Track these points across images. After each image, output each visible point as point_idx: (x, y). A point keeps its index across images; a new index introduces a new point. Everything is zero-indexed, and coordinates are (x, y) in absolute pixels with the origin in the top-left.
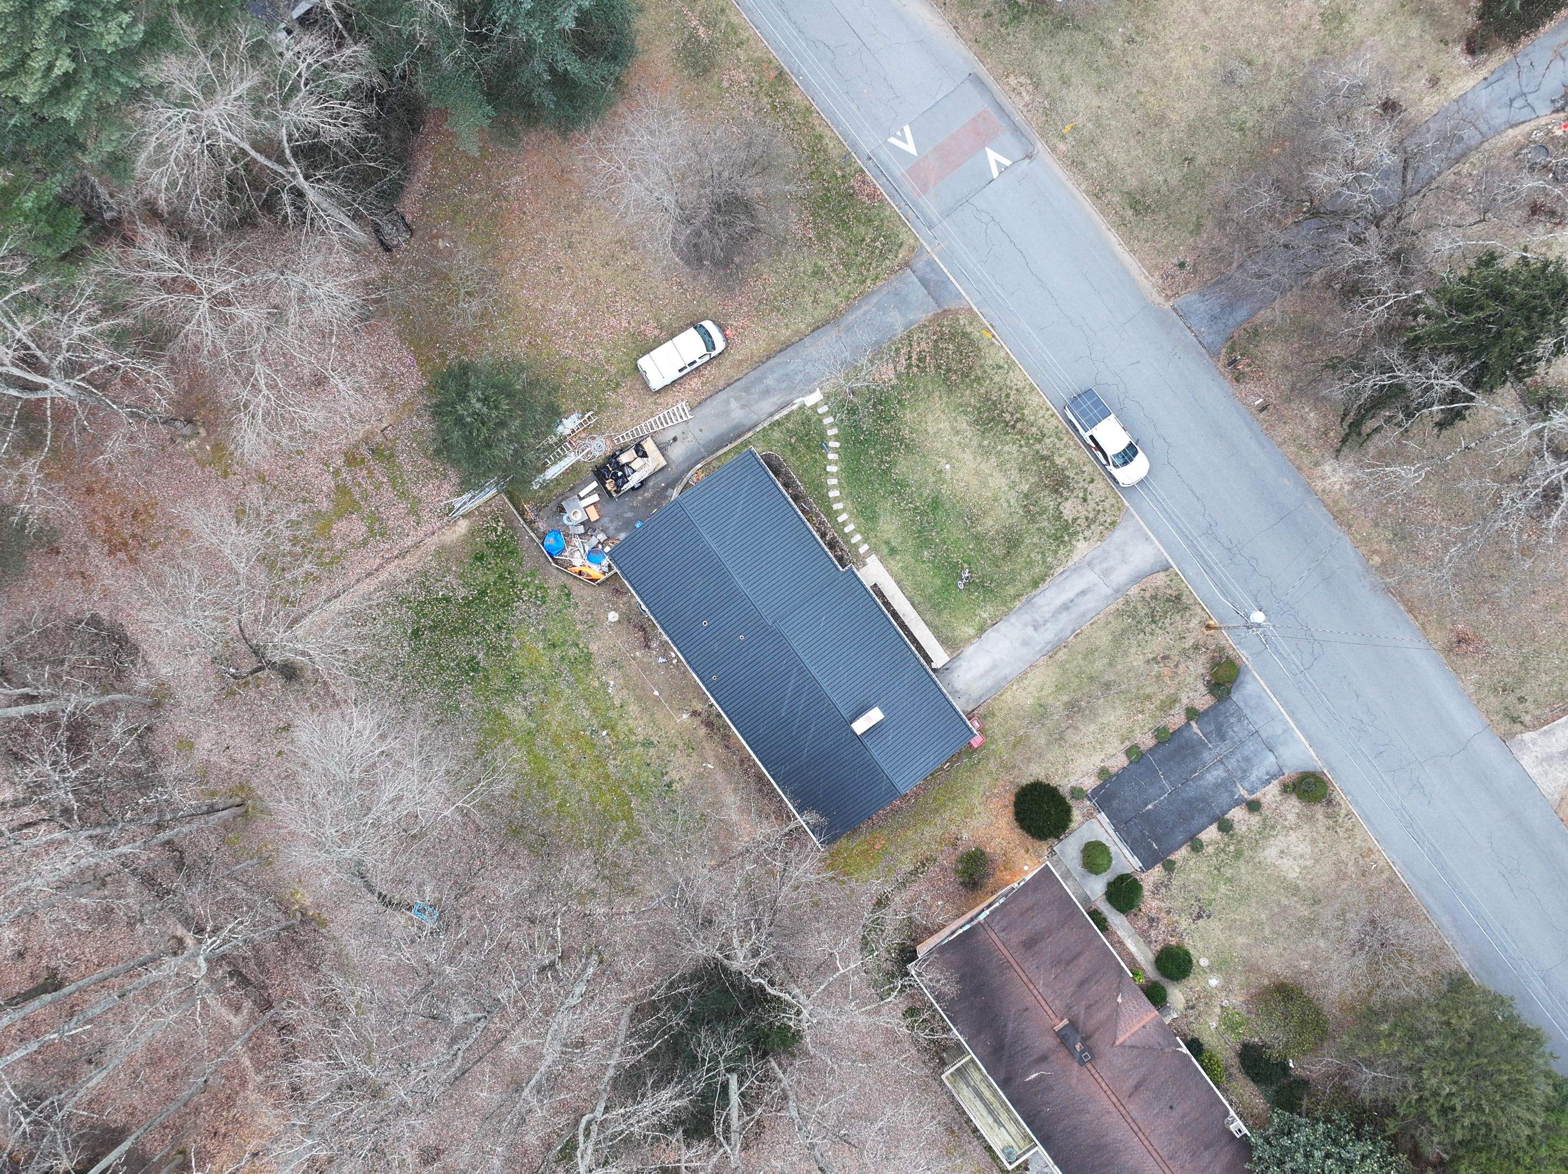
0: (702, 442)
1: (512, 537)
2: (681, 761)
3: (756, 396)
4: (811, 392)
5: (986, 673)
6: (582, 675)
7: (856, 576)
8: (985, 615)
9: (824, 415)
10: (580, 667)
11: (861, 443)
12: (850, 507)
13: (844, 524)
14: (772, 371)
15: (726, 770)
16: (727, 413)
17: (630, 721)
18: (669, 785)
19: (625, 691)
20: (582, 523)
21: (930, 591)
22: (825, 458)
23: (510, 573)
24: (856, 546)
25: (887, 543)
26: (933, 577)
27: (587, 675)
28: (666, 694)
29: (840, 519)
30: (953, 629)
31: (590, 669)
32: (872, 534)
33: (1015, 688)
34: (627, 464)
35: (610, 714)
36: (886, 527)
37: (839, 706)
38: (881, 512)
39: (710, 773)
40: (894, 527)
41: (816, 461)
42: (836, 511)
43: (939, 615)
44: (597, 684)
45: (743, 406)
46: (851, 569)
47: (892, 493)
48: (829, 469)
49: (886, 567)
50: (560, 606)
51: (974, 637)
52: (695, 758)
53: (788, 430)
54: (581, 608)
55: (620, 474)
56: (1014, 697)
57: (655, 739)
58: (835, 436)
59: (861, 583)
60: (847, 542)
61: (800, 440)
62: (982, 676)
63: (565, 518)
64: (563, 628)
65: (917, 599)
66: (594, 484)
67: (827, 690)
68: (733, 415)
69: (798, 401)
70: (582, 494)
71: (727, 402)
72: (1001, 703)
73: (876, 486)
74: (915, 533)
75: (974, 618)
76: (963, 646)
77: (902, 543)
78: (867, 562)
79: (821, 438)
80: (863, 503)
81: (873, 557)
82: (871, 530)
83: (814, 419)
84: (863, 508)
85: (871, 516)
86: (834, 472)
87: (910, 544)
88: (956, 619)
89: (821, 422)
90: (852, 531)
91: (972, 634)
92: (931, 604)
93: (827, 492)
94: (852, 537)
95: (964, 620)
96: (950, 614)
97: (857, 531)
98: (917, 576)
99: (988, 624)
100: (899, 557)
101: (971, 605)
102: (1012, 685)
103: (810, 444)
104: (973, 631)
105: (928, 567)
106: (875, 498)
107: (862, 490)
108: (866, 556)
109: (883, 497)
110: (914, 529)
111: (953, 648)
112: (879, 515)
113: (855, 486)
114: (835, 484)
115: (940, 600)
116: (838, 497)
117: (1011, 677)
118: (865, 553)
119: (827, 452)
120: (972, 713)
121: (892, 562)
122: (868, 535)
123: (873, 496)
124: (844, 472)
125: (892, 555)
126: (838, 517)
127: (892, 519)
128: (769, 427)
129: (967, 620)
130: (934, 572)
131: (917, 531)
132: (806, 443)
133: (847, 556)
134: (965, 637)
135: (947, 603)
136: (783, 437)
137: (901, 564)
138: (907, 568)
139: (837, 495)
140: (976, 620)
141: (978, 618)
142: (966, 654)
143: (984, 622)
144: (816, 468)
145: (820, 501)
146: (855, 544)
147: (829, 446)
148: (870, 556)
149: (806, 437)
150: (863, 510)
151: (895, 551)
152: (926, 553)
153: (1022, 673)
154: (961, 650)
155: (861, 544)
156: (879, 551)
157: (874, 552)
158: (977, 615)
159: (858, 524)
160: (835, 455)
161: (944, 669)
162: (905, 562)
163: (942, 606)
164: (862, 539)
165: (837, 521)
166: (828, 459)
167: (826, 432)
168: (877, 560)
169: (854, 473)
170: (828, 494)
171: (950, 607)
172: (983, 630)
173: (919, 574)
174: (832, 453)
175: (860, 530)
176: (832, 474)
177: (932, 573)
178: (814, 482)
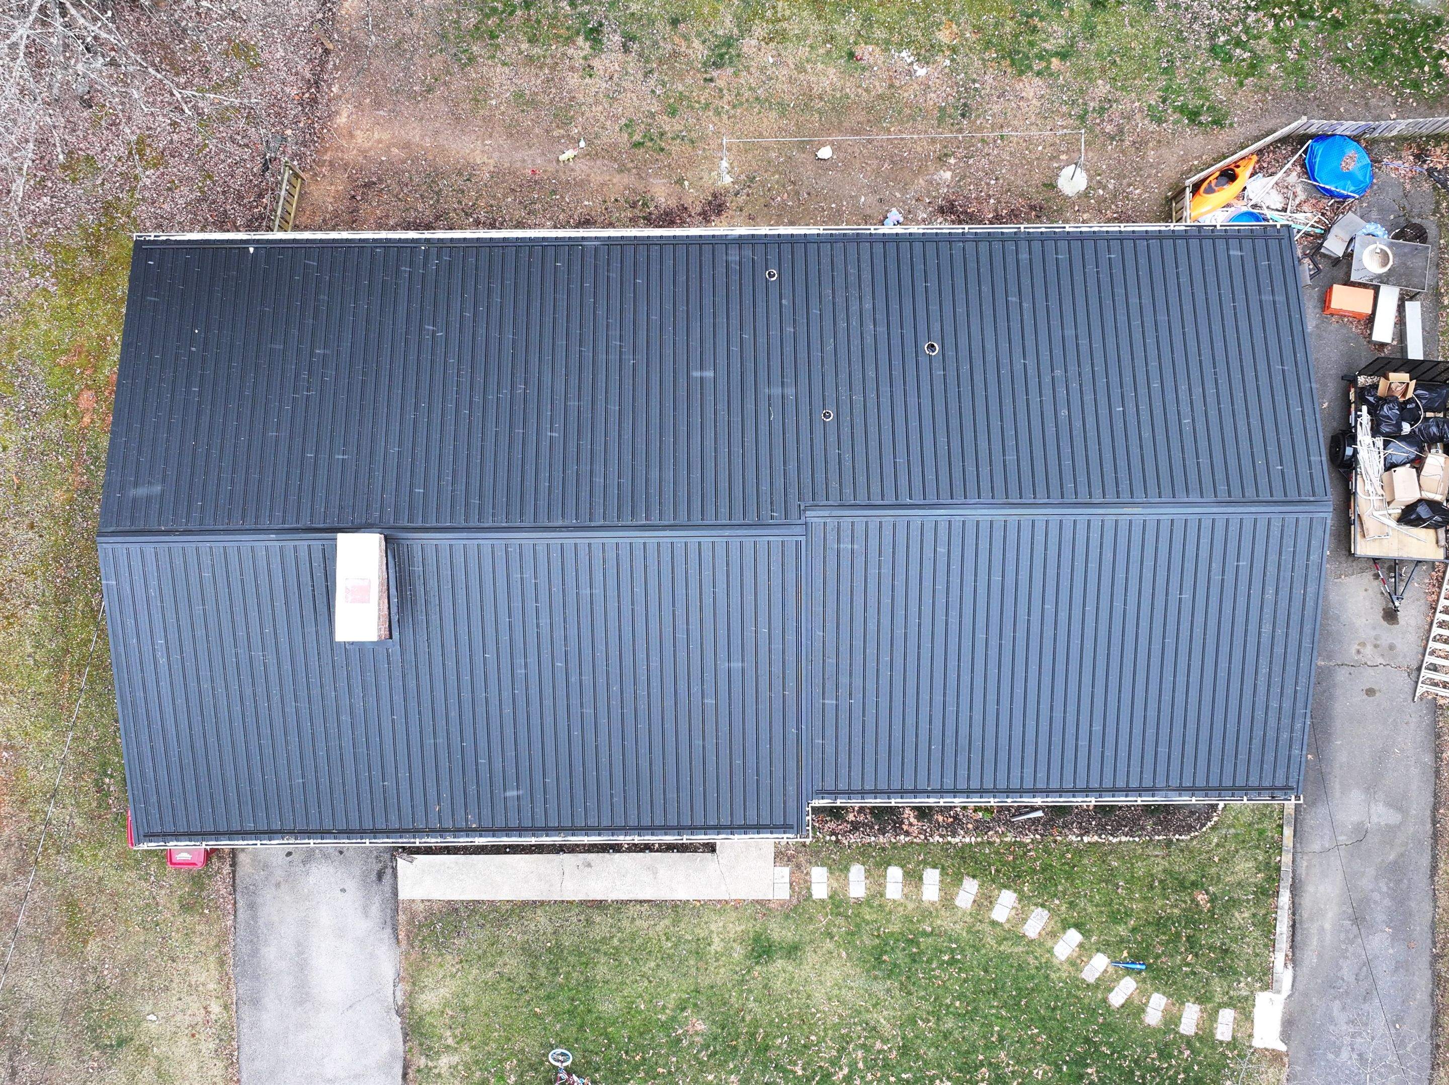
0: (1341, 675)
1: (1416, 85)
2: (629, 100)
3: (1366, 883)
4: (1289, 1026)
5: (301, 965)
6: (989, 18)
7: (771, 828)
8: (445, 1061)
9: (1212, 1017)
10: (1009, 27)
11: (1080, 1061)
12: (944, 922)
13: (914, 878)
14: (1401, 966)
15: (535, 183)
16: (1371, 788)
17: (803, 52)
18: (594, 35)
19: (881, 88)
20: (1349, 256)
21: (602, 970)
22: (1105, 947)
23: (1337, 24)
24: (839, 868)
25: (793, 951)
26: (629, 1007)
27: (978, 29)
28: (808, 172)
29: (932, 876)
30: (464, 960)
31: (988, 45)
32: (841, 926)
33: (216, 1008)
34: (1418, 463)
35: (854, 18)
36: (833, 973)
37: (458, 541)
38: (879, 988)
39: (554, 143)
40: (819, 996)
41: (1115, 918)
42: (958, 880)
43: (526, 950)
44: (943, 36)
45: (1361, 834)
46: (798, 829)
47: (904, 1050)
48: (1073, 937)
49: (738, 905)
50: (1180, 80)
51: (410, 996)
52: (613, 134)
53: (1234, 903)
54: (1143, 123)
55: (1406, 428)
56: (193, 989)
57: (722, 77)
58: (1141, 1010)
59: (745, 828)
60: (863, 853)
61: (1192, 917)
62: (301, 948)
63: (1380, 231)
64: (1125, 53)
65: (602, 925)
66: (1415, 352)
67: (526, 539)
68: (1356, 796)
69: (1284, 975)
70: (1413, 309)
71: (1397, 804)
72: (203, 949)
73: (949, 1023)
74: (767, 1036)
75: (457, 1032)
76: (407, 954)
77: (765, 986)
78: (785, 872)
79: (1159, 969)
80: (930, 961)
81: (783, 893)
82: (853, 934)
83: (1218, 987)
84: (921, 953)
85: (885, 957)
86: (1055, 943)
87: (751, 1005)
88: (486, 983)
89: (1197, 999)
90: (882, 885)
91: (423, 997)
92: (566, 951)
93: (1020, 892)
94: (868, 874)
95: (469, 1002)
96: (509, 980)
97: (874, 896)
98: (658, 966)
99: (417, 1055)
100: (738, 952)
101: (494, 1046)
102: (226, 1007)
103: (1164, 934)
104: (426, 1006)
105: (664, 1007)
106: (922, 998)
107: (965, 981)
108: (798, 874)
109: (912, 1020)
110: (779, 1041)
111: (420, 927)
112: (876, 978)
113: (986, 971)
114: (1026, 927)
115: (561, 979)
116: (991, 910)
117: (247, 1020)
118: (807, 878)
119: (1115, 962)
120: (227, 869)
121: (739, 929)
122: (847, 917)
123: (930, 996)
124: (1037, 968)
125: (754, 940)
126: (942, 875)
127: (842, 1002)
128: (1273, 864)
129: (465, 1010)
130: (640, 1012)
131: (768, 1045)
132: (1173, 924)
133: (833, 833)
134: (427, 976)
135: (542, 993)
136: (1228, 879)
137: (717, 945)
138: (698, 953)
139: (994, 911)
140: (448, 1033)
141: (450, 1041)
142: (384, 948)
143: (430, 1048)
144: (1097, 906)
145: (1011, 858)
146: (847, 869)
147: (1128, 978)
148: (791, 884)
149: (1188, 938)
150: (914, 950)
151: (760, 956)
152: (701, 1026)
153: (236, 1053)
154: (404, 943)
155: (835, 885)
156: (787, 917)
157: (795, 902)
158: (458, 1043)
159: (890, 913)
160: (1097, 975)
161: (387, 878)
162: (717, 960)
163: (543, 973)
164: (844, 895)
165: (935, 867)
166: (1098, 950)
167: (1164, 993)
168: (770, 897)
169: (1019, 989)
170: (1015, 891)
171: (526, 992)
172: (413, 1032)
173: (660, 973)
174: (1106, 971)
175: (872, 907)
176: (1053, 935)
177: (642, 1007)
178: (1067, 879)
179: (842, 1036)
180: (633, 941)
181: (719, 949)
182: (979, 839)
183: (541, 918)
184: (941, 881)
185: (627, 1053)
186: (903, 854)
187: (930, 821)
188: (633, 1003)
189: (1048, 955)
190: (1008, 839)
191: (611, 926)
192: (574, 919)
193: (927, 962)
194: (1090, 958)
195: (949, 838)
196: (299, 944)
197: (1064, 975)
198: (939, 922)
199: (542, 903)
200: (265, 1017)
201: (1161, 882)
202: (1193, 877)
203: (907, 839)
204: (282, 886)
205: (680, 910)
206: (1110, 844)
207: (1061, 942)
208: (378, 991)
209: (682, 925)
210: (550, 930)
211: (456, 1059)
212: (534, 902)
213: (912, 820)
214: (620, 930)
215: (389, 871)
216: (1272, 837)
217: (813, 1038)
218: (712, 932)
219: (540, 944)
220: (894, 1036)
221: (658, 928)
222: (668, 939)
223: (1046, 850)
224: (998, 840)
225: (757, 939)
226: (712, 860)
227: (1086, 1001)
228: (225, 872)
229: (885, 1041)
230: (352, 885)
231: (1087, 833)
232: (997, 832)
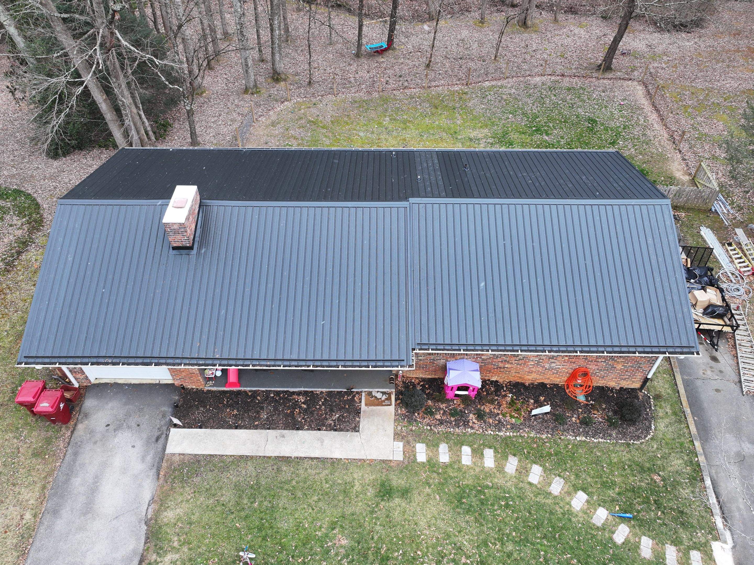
5: (93, 490)
8: (169, 558)
9: (686, 555)
12: (500, 481)
13: (478, 453)
22: (603, 503)
24: (433, 445)
25: (405, 493)
26: (298, 526)
29: (489, 454)
30: (197, 492)
32: (435, 479)
33: (28, 516)
36: (432, 510)
40: (423, 523)
41: (606, 485)
42: (505, 457)
43: (237, 486)
47: (482, 564)
48: (582, 496)
49: (371, 463)
51: (157, 513)
53: (678, 483)
56: (19, 503)
58: (637, 546)
60: (447, 437)
61: (654, 489)
62: (97, 479)
65: (287, 472)
72: (36, 479)
73: (510, 547)
74: (388, 550)
75: (182, 538)
76: (162, 487)
77: (387, 517)
78: (400, 445)
79: (642, 520)
80: (493, 505)
81: (399, 457)
82: (443, 484)
83: (684, 535)
84: (487, 500)
85: (464, 500)
86: (572, 499)
87: (378, 528)
88: (208, 507)
89: (672, 542)
90: (459, 456)
91: (165, 513)
92: (262, 487)
93: (543, 466)
94: (450, 449)
95: (194, 518)
96: (223, 505)
97: (455, 462)
98: (319, 499)
99: (151, 552)
100: (371, 492)
101: (204, 548)
102: (35, 516)
103: (639, 497)
104: (165, 520)
105: (321, 527)
106: (491, 528)
107: (517, 518)
108: (408, 447)
109: (485, 543)
110: (397, 554)
111: (174, 470)
112: (459, 513)
113: (530, 513)
114: (551, 488)
115: (256, 505)
116: (528, 476)
117: (46, 523)
118: (414, 449)
119: (611, 512)
120: (69, 433)
121: (371, 478)
122: (438, 474)
123: (495, 527)
124: (562, 513)
125: (381, 485)
126: (495, 452)
127: (438, 528)
128: (694, 462)
129: (191, 524)
130: (305, 529)
131: (388, 557)
132: (644, 492)
133: (428, 425)
134: (171, 501)
135: (243, 514)
136: (669, 469)
137: (357, 487)
138: (345, 492)
139: (530, 477)
140: (176, 538)
141: (176, 544)
142: (149, 481)
143: (161, 548)
144: (593, 477)
145: (535, 445)
146: (437, 446)
147: (622, 525)
148: (404, 453)
149: (655, 501)
150: (482, 497)
151: (384, 495)
152: (344, 542)
153: (29, 547)
154: (161, 481)
155: (431, 454)
156: (401, 471)
157: (406, 463)
158: (180, 546)
159: (465, 472)
160: (602, 521)
161: (162, 440)
162: (357, 497)
163: (245, 501)
164: (437, 461)
165: (490, 448)
166: (600, 505)
167: (649, 537)
168: (391, 459)
169: (553, 527)
170: (541, 466)
171: (232, 513)
172: (153, 536)
173: (321, 504)
174: (607, 519)
175: (454, 469)
176: (569, 494)
177: (306, 526)
178: (571, 461)
179: (439, 553)
180: (305, 482)
181: (358, 490)
182: (515, 434)
183: (250, 467)
184: (495, 456)
185: (293, 557)
186: (471, 439)
187: (485, 422)
188: (300, 523)
189: (568, 506)
190: (532, 435)
191: (292, 473)
192: (270, 468)
193: (491, 505)
194: (596, 510)
195: (497, 433)
196: (97, 477)
197: (581, 520)
198: (496, 480)
199: (252, 457)
200: (58, 522)
201: (629, 466)
202: (647, 465)
203: (472, 431)
204: (98, 443)
205: (336, 465)
206: (593, 442)
207: (575, 499)
208: (137, 508)
209: (336, 474)
210: (254, 474)
211: (177, 556)
212: (247, 457)
213: (474, 420)
214: (298, 475)
215: (164, 436)
216: (689, 447)
217: (419, 553)
218: (354, 479)
219: (246, 483)
220: (473, 554)
221: (321, 476)
222: (326, 482)
223: (555, 442)
224: (526, 435)
225: (383, 485)
226: (357, 436)
227: (599, 538)
228: (66, 436)
229: (468, 557)
230: (139, 444)
231: (579, 435)
232: (525, 431)
